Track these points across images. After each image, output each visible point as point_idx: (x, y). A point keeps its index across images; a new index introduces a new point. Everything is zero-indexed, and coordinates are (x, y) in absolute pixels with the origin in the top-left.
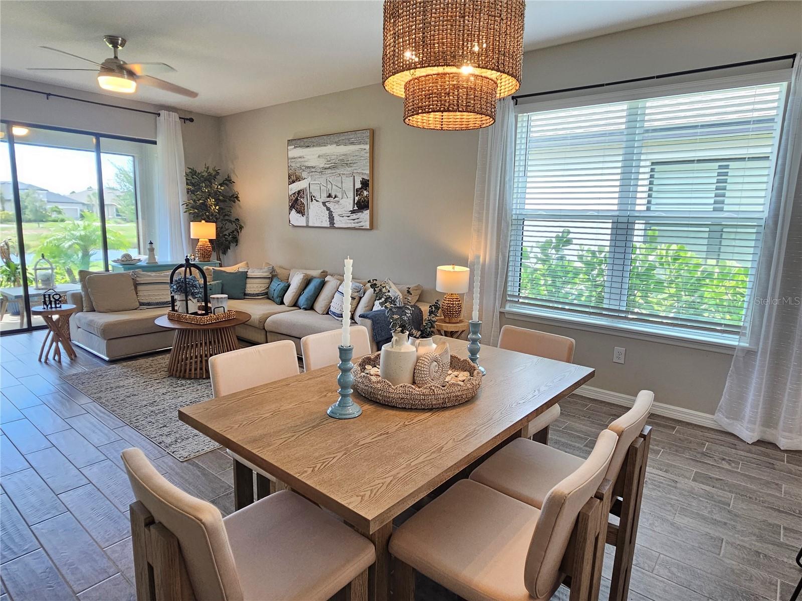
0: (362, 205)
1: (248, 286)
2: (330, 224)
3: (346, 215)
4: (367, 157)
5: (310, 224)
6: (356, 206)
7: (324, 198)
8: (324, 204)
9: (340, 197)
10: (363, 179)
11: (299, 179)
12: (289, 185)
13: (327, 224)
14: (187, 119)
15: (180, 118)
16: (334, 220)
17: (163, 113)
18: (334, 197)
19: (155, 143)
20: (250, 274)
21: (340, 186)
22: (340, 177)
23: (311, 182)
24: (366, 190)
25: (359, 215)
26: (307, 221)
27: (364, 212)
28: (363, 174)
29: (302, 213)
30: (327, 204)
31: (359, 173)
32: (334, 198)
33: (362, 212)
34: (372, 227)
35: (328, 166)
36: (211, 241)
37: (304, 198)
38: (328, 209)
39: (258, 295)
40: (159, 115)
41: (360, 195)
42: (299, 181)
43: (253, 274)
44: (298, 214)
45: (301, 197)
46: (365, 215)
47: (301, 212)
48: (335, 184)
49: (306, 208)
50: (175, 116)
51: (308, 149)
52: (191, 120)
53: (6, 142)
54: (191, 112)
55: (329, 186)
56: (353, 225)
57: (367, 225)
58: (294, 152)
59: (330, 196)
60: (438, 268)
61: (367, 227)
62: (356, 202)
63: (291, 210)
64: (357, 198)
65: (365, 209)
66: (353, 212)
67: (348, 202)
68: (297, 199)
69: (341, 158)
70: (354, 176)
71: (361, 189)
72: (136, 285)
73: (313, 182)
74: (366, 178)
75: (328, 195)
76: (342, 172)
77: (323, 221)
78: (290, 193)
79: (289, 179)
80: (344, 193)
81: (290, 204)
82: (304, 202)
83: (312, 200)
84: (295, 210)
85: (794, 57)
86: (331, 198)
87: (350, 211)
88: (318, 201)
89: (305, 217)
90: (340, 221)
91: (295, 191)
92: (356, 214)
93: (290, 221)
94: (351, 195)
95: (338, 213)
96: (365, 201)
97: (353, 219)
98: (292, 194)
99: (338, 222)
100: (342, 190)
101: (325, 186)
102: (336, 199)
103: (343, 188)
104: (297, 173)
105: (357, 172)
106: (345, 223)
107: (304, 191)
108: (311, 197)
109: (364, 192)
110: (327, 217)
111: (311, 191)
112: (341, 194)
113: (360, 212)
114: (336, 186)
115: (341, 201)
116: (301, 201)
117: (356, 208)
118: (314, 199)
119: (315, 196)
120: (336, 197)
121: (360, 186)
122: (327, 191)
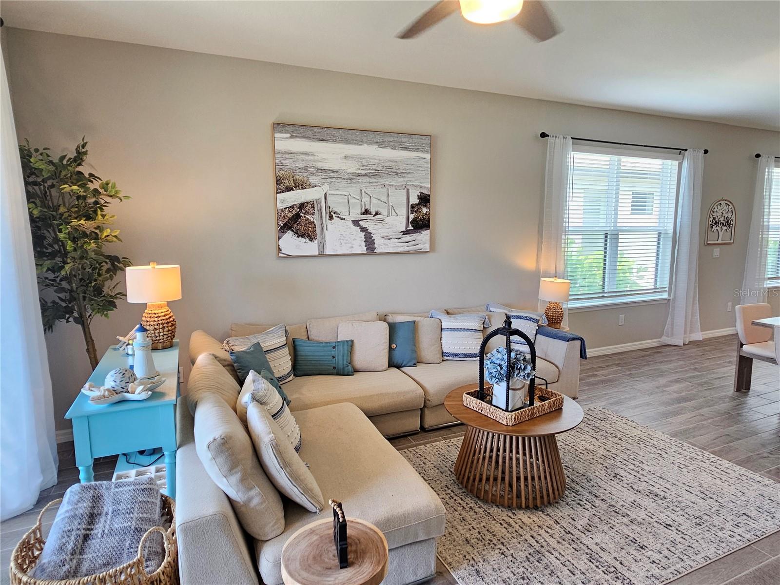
0: (420, 224)
2: (367, 249)
3: (394, 237)
5: (328, 251)
6: (410, 225)
7: (356, 214)
8: (356, 223)
9: (386, 214)
10: (421, 193)
11: (300, 185)
12: (277, 193)
13: (364, 250)
16: (374, 243)
18: (374, 214)
21: (385, 200)
22: (385, 189)
23: (329, 192)
24: (425, 206)
25: (415, 236)
26: (322, 246)
27: (423, 232)
28: (421, 187)
29: (309, 236)
30: (361, 223)
31: (417, 186)
32: (374, 216)
33: (420, 232)
34: (432, 249)
37: (313, 214)
38: (363, 229)
41: (416, 212)
42: (303, 188)
44: (301, 239)
45: (306, 213)
46: (424, 237)
47: (308, 234)
48: (375, 197)
49: (318, 229)
55: (366, 199)
56: (407, 249)
57: (427, 247)
59: (366, 212)
61: (426, 249)
62: (410, 221)
63: (284, 233)
64: (412, 216)
65: (424, 229)
66: (406, 232)
67: (399, 221)
68: (297, 216)
70: (408, 190)
71: (418, 204)
73: (334, 193)
74: (426, 192)
75: (363, 211)
76: (387, 183)
77: (353, 246)
78: (280, 206)
79: (277, 184)
80: (391, 209)
81: (281, 224)
82: (315, 221)
83: (331, 218)
84: (293, 232)
85: (686, 150)
86: (368, 215)
87: (402, 232)
88: (344, 219)
89: (316, 242)
90: (385, 244)
91: (292, 204)
92: (411, 235)
93: (280, 250)
94: (403, 211)
95: (382, 235)
96: (424, 219)
97: (407, 241)
98: (286, 208)
99: (381, 246)
100: (389, 206)
101: (359, 198)
102: (378, 216)
103: (390, 202)
104: (298, 177)
105: (413, 185)
106: (394, 247)
107: (313, 204)
108: (330, 213)
109: (423, 208)
110: (363, 240)
111: (329, 204)
112: (386, 210)
113: (417, 232)
114: (379, 200)
115: (387, 220)
116: (308, 219)
117: (411, 227)
118: (336, 217)
119: (338, 211)
120: (377, 214)
121: (417, 201)
122: (361, 205)
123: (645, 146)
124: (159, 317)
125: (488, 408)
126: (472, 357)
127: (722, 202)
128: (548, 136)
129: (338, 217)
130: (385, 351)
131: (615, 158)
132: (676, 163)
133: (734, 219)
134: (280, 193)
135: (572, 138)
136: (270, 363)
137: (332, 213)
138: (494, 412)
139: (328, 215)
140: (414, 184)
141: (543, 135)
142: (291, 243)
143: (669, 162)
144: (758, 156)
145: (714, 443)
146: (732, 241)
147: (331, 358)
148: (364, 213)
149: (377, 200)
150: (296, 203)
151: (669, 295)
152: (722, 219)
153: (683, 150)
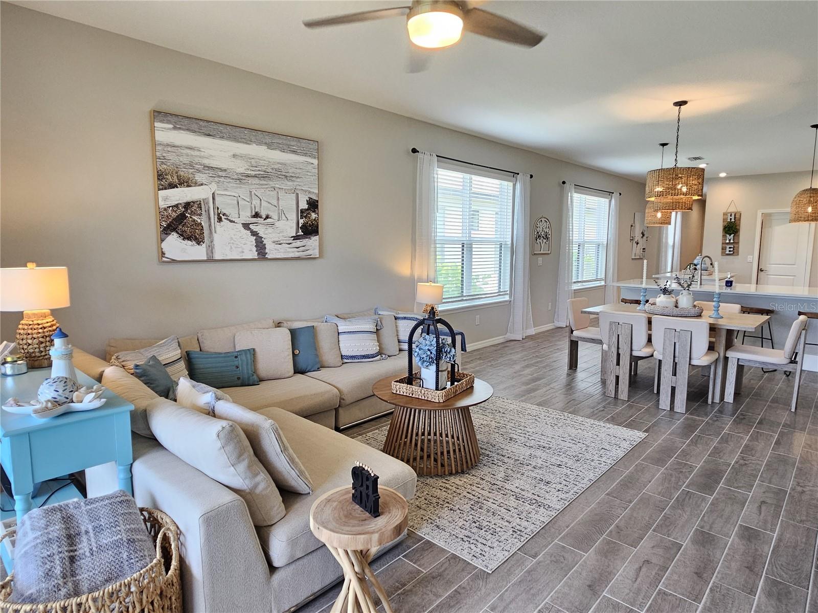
0: (309, 230)
2: (258, 254)
3: (285, 242)
4: (315, 173)
6: (300, 231)
7: (246, 217)
8: (246, 226)
10: (310, 198)
11: (184, 182)
12: (159, 189)
13: (254, 255)
18: (264, 217)
21: (275, 203)
22: (275, 192)
23: (217, 192)
24: (314, 211)
25: (305, 241)
26: (211, 249)
27: (312, 238)
28: (310, 192)
29: (196, 239)
30: (251, 226)
31: (306, 191)
32: (264, 220)
33: (310, 238)
34: (320, 255)
35: (253, 173)
37: (200, 215)
38: (254, 234)
41: (306, 217)
42: (189, 186)
44: (186, 242)
45: (193, 213)
46: (313, 242)
47: (195, 236)
48: (266, 199)
49: (206, 232)
55: (256, 202)
56: (297, 255)
57: (316, 253)
59: (257, 215)
62: (300, 226)
63: (168, 234)
64: (301, 221)
65: (313, 235)
66: (296, 238)
67: (289, 226)
68: (182, 217)
69: (276, 167)
70: (297, 194)
71: (307, 210)
74: (315, 198)
75: (254, 213)
76: (277, 186)
77: (244, 250)
78: (162, 204)
79: (158, 179)
80: (282, 214)
81: (164, 224)
82: (202, 222)
83: (220, 220)
84: (178, 234)
85: (518, 174)
86: (259, 219)
87: (292, 237)
88: (234, 222)
89: (204, 245)
90: (276, 249)
91: (176, 203)
92: (301, 240)
93: (163, 253)
94: (293, 216)
95: (273, 240)
96: (313, 225)
97: (297, 247)
98: (170, 207)
99: (272, 251)
100: (279, 210)
101: (249, 200)
102: (269, 220)
103: (280, 206)
104: (182, 174)
105: (302, 190)
106: (285, 252)
107: (200, 204)
108: (219, 214)
109: (312, 214)
110: (253, 245)
111: (217, 204)
112: (277, 214)
113: (307, 238)
114: (269, 203)
115: (277, 224)
116: (194, 221)
117: (301, 233)
118: (225, 219)
119: (227, 213)
120: (267, 217)
121: (306, 207)
122: (251, 207)
123: (490, 168)
124: (45, 328)
125: (419, 390)
126: (369, 358)
127: (543, 219)
128: (418, 152)
129: (227, 219)
130: (289, 357)
131: (467, 176)
132: (511, 184)
133: (550, 233)
134: (162, 189)
135: (437, 156)
136: (171, 377)
137: (221, 215)
138: (426, 393)
139: (216, 217)
140: (303, 189)
141: (414, 151)
142: (175, 245)
143: (505, 183)
144: (564, 183)
145: (567, 406)
146: (550, 252)
147: (234, 368)
148: (254, 216)
149: (267, 203)
150: (180, 202)
151: (510, 297)
152: (543, 233)
153: (516, 173)
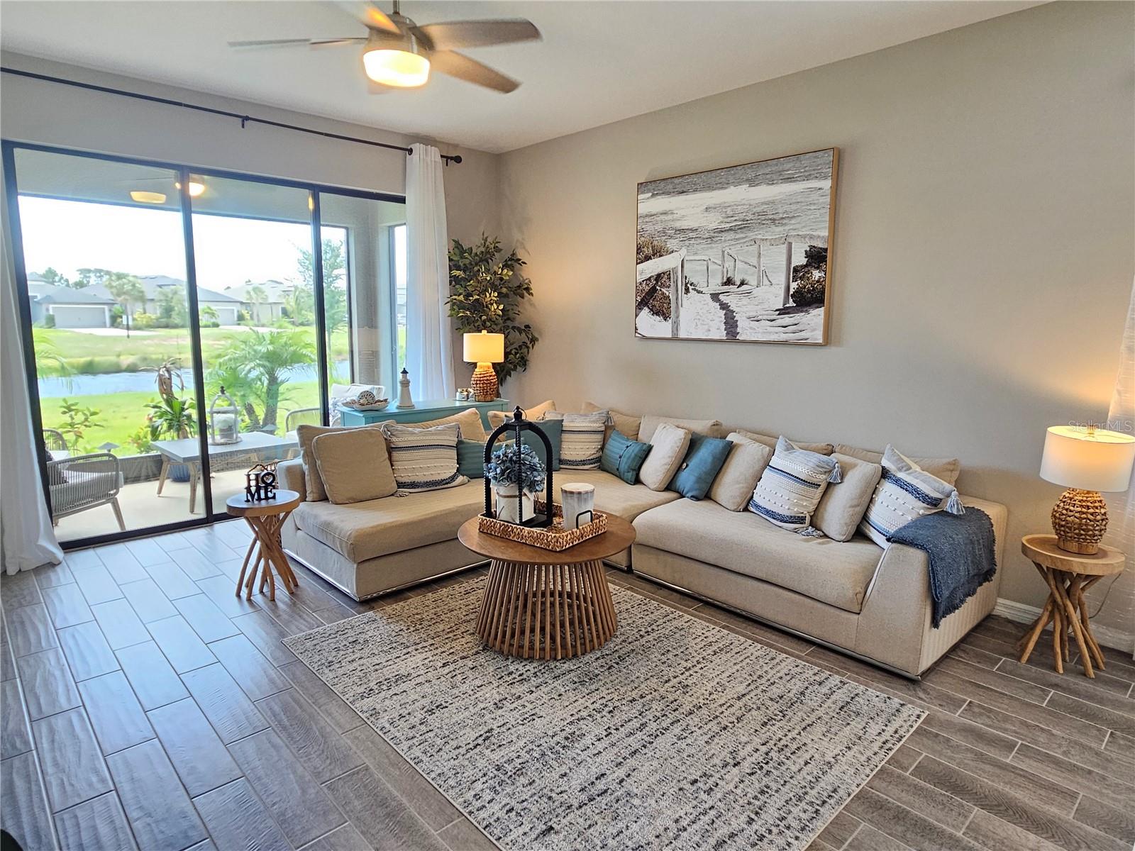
0: (807, 299)
1: (564, 445)
2: (727, 334)
3: (765, 317)
4: (824, 203)
5: (682, 335)
6: (791, 300)
7: (715, 285)
8: (715, 297)
9: (755, 283)
10: (812, 247)
11: (658, 252)
12: (637, 264)
13: (722, 334)
14: (452, 158)
15: (442, 156)
16: (737, 326)
17: (417, 147)
18: (738, 283)
19: (402, 200)
20: (567, 425)
22: (756, 246)
23: (687, 258)
24: (818, 268)
25: (798, 317)
26: (676, 326)
27: (811, 311)
28: (811, 237)
29: (664, 314)
30: (721, 297)
31: (804, 237)
32: (738, 287)
33: (806, 311)
34: (828, 340)
36: (494, 365)
37: (669, 287)
38: (724, 306)
39: (583, 462)
40: (410, 151)
41: (801, 278)
42: (661, 256)
43: (572, 424)
45: (663, 285)
46: (814, 318)
47: (662, 312)
48: (741, 258)
49: (673, 305)
50: (434, 154)
51: (683, 197)
52: (458, 160)
53: (178, 211)
54: (456, 146)
55: (729, 264)
56: (783, 337)
58: (650, 205)
59: (729, 282)
60: (1051, 429)
61: (816, 339)
62: (791, 293)
63: (641, 309)
64: (794, 286)
65: (814, 306)
66: (784, 311)
67: (774, 293)
68: (653, 290)
69: (758, 209)
70: (790, 244)
71: (806, 266)
72: (391, 450)
73: (692, 258)
75: (725, 280)
76: (760, 237)
77: (711, 329)
78: (639, 279)
79: (637, 253)
80: (763, 276)
81: (639, 299)
82: (670, 295)
83: (687, 291)
84: (649, 308)
86: (731, 286)
87: (777, 310)
88: (702, 292)
89: (670, 321)
90: (751, 328)
91: (649, 276)
92: (792, 315)
93: (636, 329)
94: (780, 278)
95: (748, 315)
96: (814, 290)
97: (785, 325)
98: (643, 281)
99: (746, 330)
100: (759, 271)
101: (720, 263)
102: (744, 287)
103: (761, 266)
104: (655, 243)
105: (798, 235)
106: (764, 332)
107: (670, 274)
108: (686, 286)
109: (814, 272)
110: (721, 321)
111: (685, 274)
112: (756, 277)
113: (802, 312)
114: (746, 263)
115: (756, 292)
116: (663, 293)
117: (791, 303)
118: (692, 289)
119: (695, 283)
120: (742, 283)
121: (804, 261)
122: (723, 273)
129: (694, 289)
134: (639, 263)
137: (688, 285)
139: (684, 288)
140: (800, 233)
148: (726, 282)
149: (743, 263)
150: (653, 274)
